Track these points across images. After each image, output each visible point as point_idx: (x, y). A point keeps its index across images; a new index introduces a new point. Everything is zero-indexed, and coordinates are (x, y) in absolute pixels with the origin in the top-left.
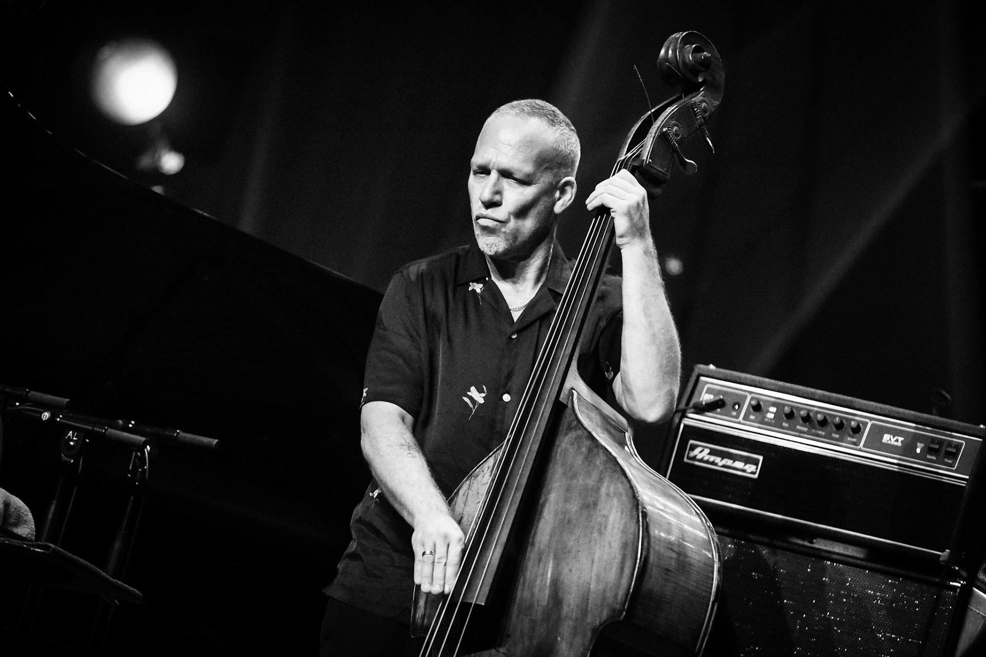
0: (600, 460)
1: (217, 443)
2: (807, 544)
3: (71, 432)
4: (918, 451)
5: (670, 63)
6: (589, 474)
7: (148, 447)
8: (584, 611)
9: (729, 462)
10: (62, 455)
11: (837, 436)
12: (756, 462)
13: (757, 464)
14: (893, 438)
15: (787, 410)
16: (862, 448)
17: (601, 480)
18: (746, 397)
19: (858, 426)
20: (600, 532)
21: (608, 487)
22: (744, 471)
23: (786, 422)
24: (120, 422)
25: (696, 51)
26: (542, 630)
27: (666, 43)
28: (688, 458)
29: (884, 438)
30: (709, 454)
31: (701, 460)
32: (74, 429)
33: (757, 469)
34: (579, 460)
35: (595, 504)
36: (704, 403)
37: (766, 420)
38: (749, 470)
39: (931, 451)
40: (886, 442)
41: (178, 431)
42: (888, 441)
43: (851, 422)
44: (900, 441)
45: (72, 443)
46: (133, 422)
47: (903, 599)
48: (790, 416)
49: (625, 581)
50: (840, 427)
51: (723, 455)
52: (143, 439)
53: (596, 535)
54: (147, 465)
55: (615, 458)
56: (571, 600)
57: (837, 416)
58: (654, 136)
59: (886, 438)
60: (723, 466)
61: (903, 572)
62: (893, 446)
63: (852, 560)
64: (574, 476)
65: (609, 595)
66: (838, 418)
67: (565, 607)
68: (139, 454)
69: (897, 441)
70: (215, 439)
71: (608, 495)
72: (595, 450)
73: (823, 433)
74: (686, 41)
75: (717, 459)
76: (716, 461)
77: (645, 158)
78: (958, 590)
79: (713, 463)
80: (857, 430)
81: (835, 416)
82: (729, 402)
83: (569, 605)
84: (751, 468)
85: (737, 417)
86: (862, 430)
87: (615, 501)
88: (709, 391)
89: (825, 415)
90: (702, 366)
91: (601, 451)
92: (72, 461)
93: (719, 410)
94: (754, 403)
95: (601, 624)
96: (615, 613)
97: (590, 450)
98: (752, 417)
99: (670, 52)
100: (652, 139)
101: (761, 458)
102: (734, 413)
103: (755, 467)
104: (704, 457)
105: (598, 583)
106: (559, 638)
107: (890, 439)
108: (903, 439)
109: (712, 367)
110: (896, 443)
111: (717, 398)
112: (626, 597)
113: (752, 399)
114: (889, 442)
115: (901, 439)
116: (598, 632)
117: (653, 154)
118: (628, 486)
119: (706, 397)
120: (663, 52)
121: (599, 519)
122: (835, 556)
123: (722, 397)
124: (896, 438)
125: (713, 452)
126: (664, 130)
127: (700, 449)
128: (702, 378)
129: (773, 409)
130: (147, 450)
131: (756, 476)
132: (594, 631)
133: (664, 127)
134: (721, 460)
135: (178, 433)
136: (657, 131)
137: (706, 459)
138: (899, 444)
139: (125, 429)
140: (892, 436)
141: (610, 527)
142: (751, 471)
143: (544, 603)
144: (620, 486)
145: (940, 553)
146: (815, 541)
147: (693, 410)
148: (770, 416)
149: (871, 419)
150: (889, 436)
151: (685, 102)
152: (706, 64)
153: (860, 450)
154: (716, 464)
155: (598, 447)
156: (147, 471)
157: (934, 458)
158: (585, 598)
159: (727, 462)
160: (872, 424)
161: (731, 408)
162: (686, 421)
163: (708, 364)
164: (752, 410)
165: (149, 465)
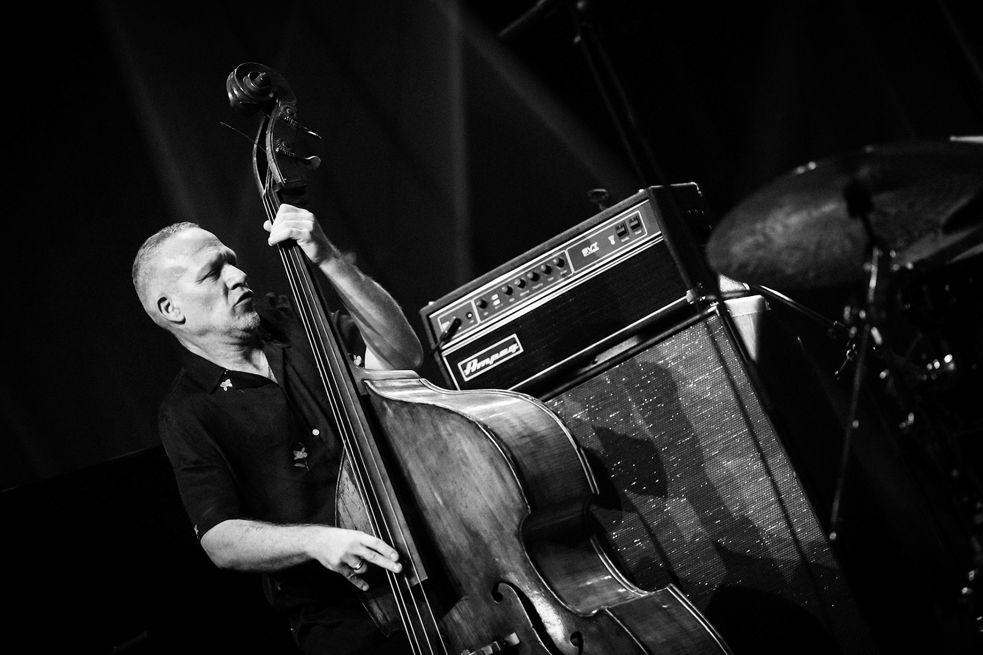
0: (424, 415)
2: (592, 366)
4: (613, 242)
5: (242, 101)
6: (424, 431)
8: (499, 527)
9: (496, 356)
11: (552, 278)
12: (513, 342)
13: (515, 342)
14: (590, 248)
15: (504, 289)
17: (436, 427)
18: (470, 304)
20: (466, 464)
21: (446, 429)
22: (511, 354)
23: (511, 298)
25: (253, 78)
26: (479, 563)
27: (228, 89)
28: (467, 376)
29: (583, 253)
30: (478, 362)
31: (476, 371)
33: (518, 345)
34: (409, 426)
35: (446, 447)
36: (446, 332)
37: (496, 308)
38: (514, 351)
39: (621, 235)
40: (587, 255)
42: (587, 253)
43: (553, 261)
44: (596, 247)
47: (686, 349)
48: (510, 291)
49: (511, 485)
51: (489, 355)
53: (464, 468)
55: (434, 406)
56: (484, 527)
57: (541, 265)
58: (274, 160)
59: (585, 252)
61: (671, 331)
63: (631, 352)
64: (415, 440)
65: (508, 502)
66: (542, 267)
67: (483, 534)
69: (593, 248)
71: (450, 434)
72: (415, 410)
73: (541, 284)
74: (240, 76)
75: (487, 361)
76: (487, 363)
77: (280, 181)
78: (717, 312)
79: (486, 366)
80: (562, 263)
81: (540, 267)
82: (461, 317)
83: (485, 531)
84: (513, 348)
85: (476, 322)
87: (459, 435)
88: (443, 321)
89: (533, 271)
90: (424, 308)
91: (419, 408)
93: (460, 328)
94: (478, 303)
95: (519, 527)
96: (521, 512)
97: (411, 413)
98: (486, 314)
99: (236, 92)
100: (274, 164)
101: (515, 336)
102: (472, 321)
103: (516, 344)
104: (476, 367)
105: (493, 501)
106: (497, 559)
107: (588, 251)
108: (596, 243)
109: (431, 303)
110: (594, 250)
111: (452, 321)
112: (521, 494)
113: (476, 301)
114: (589, 253)
115: (595, 245)
116: (521, 534)
117: (283, 173)
118: (459, 418)
119: (444, 327)
120: (230, 95)
121: (458, 456)
122: (618, 359)
123: (455, 318)
124: (591, 246)
125: (480, 359)
126: (277, 150)
127: (470, 364)
128: (431, 316)
131: (522, 350)
132: (517, 535)
133: (275, 149)
134: (490, 359)
136: (273, 155)
137: (478, 367)
138: (597, 249)
140: (588, 248)
141: (470, 457)
142: (516, 349)
143: (466, 543)
144: (453, 422)
145: (684, 298)
146: (596, 360)
147: (443, 343)
148: (497, 302)
149: (565, 248)
150: (586, 249)
151: (274, 119)
152: (266, 82)
154: (488, 365)
155: (415, 407)
157: (627, 238)
158: (492, 517)
159: (495, 358)
161: (467, 319)
162: (445, 354)
163: (427, 304)
164: (482, 310)
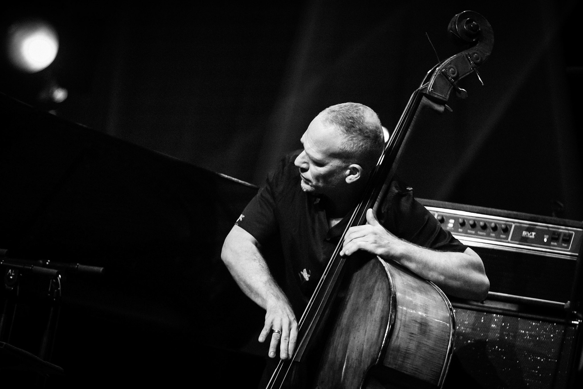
1: (103, 270)
2: (480, 304)
3: (10, 270)
4: (545, 240)
7: (60, 276)
10: (6, 285)
11: (494, 235)
15: (461, 221)
16: (510, 241)
19: (507, 227)
24: (41, 262)
29: (523, 233)
32: (12, 268)
39: (553, 239)
41: (78, 264)
42: (525, 235)
43: (501, 225)
44: (533, 235)
45: (11, 277)
46: (49, 261)
47: (543, 335)
48: (463, 224)
50: (495, 229)
52: (56, 271)
54: (60, 287)
57: (493, 222)
61: (542, 317)
62: (529, 238)
63: (508, 313)
66: (493, 224)
68: (54, 281)
69: (531, 235)
70: (101, 267)
73: (485, 234)
78: (577, 326)
80: (506, 230)
81: (491, 223)
86: (509, 230)
89: (485, 222)
92: (12, 288)
94: (439, 218)
95: (368, 368)
96: (373, 360)
108: (535, 233)
110: (531, 237)
113: (438, 215)
114: (527, 236)
122: (498, 311)
124: (530, 233)
129: (452, 221)
130: (59, 277)
132: (364, 373)
135: (78, 266)
138: (533, 237)
139: (44, 266)
140: (528, 233)
145: (564, 304)
149: (514, 222)
150: (526, 232)
153: (509, 243)
156: (60, 290)
157: (556, 244)
158: (361, 354)
160: (515, 226)
165: (61, 287)
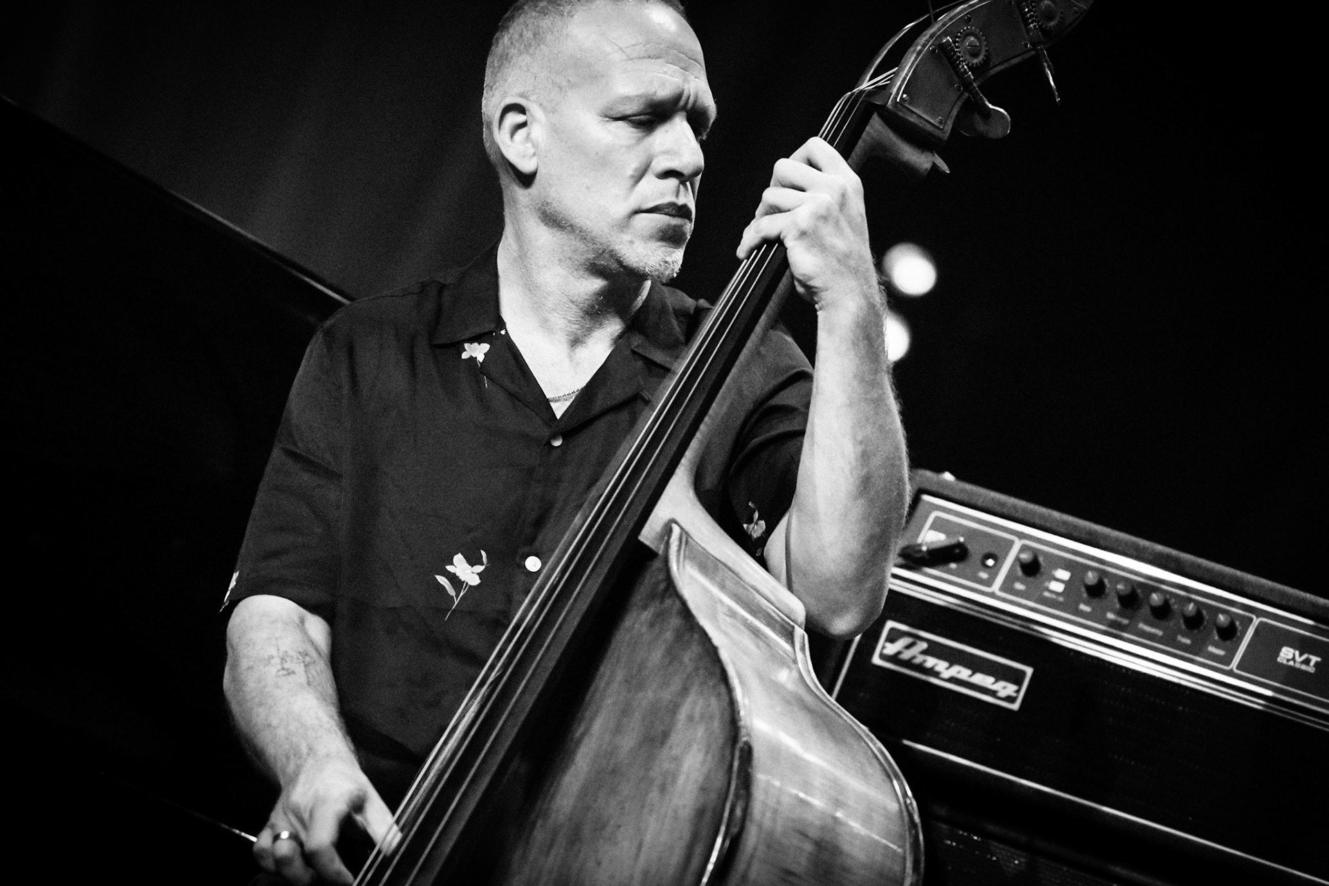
9: (964, 673)
11: (1188, 642)
12: (1016, 678)
13: (1019, 683)
14: (1301, 655)
15: (1091, 577)
16: (1236, 671)
18: (1011, 543)
19: (1232, 624)
20: (664, 789)
21: (694, 703)
22: (993, 693)
23: (1087, 604)
28: (883, 657)
29: (1282, 654)
30: (924, 652)
31: (908, 664)
33: (1018, 692)
36: (924, 548)
37: (1047, 594)
38: (1002, 694)
40: (1285, 662)
42: (1288, 660)
43: (1216, 615)
44: (1312, 663)
48: (1096, 591)
50: (1195, 623)
51: (954, 657)
53: (655, 794)
57: (1190, 600)
59: (1287, 654)
60: (952, 680)
62: (1299, 670)
64: (641, 685)
66: (1191, 606)
69: (1307, 662)
71: (691, 719)
72: (689, 636)
73: (1160, 633)
75: (940, 665)
76: (937, 669)
79: (932, 672)
80: (1229, 634)
82: (976, 550)
84: (1005, 688)
85: (989, 583)
86: (1239, 634)
87: (700, 731)
88: (938, 526)
89: (1168, 597)
90: (929, 474)
91: (698, 639)
93: (953, 566)
94: (1025, 557)
97: (679, 636)
98: (1019, 586)
101: (1029, 671)
102: (984, 575)
103: (1015, 688)
104: (914, 657)
107: (1294, 659)
108: (1319, 659)
109: (948, 476)
110: (1304, 667)
111: (953, 541)
113: (1024, 549)
114: (1291, 663)
115: (1314, 659)
118: (725, 701)
119: (930, 538)
121: (667, 765)
123: (962, 539)
124: (1304, 657)
125: (934, 650)
127: (907, 640)
128: (926, 498)
129: (1064, 575)
131: (1015, 706)
134: (947, 669)
137: (918, 660)
138: (1311, 669)
140: (1297, 653)
142: (1008, 694)
144: (712, 701)
147: (900, 560)
148: (1058, 587)
149: (1260, 613)
150: (1292, 650)
153: (1230, 673)
154: (936, 674)
155: (693, 629)
159: (959, 672)
160: (1259, 623)
161: (980, 564)
163: (939, 470)
164: (1020, 573)
